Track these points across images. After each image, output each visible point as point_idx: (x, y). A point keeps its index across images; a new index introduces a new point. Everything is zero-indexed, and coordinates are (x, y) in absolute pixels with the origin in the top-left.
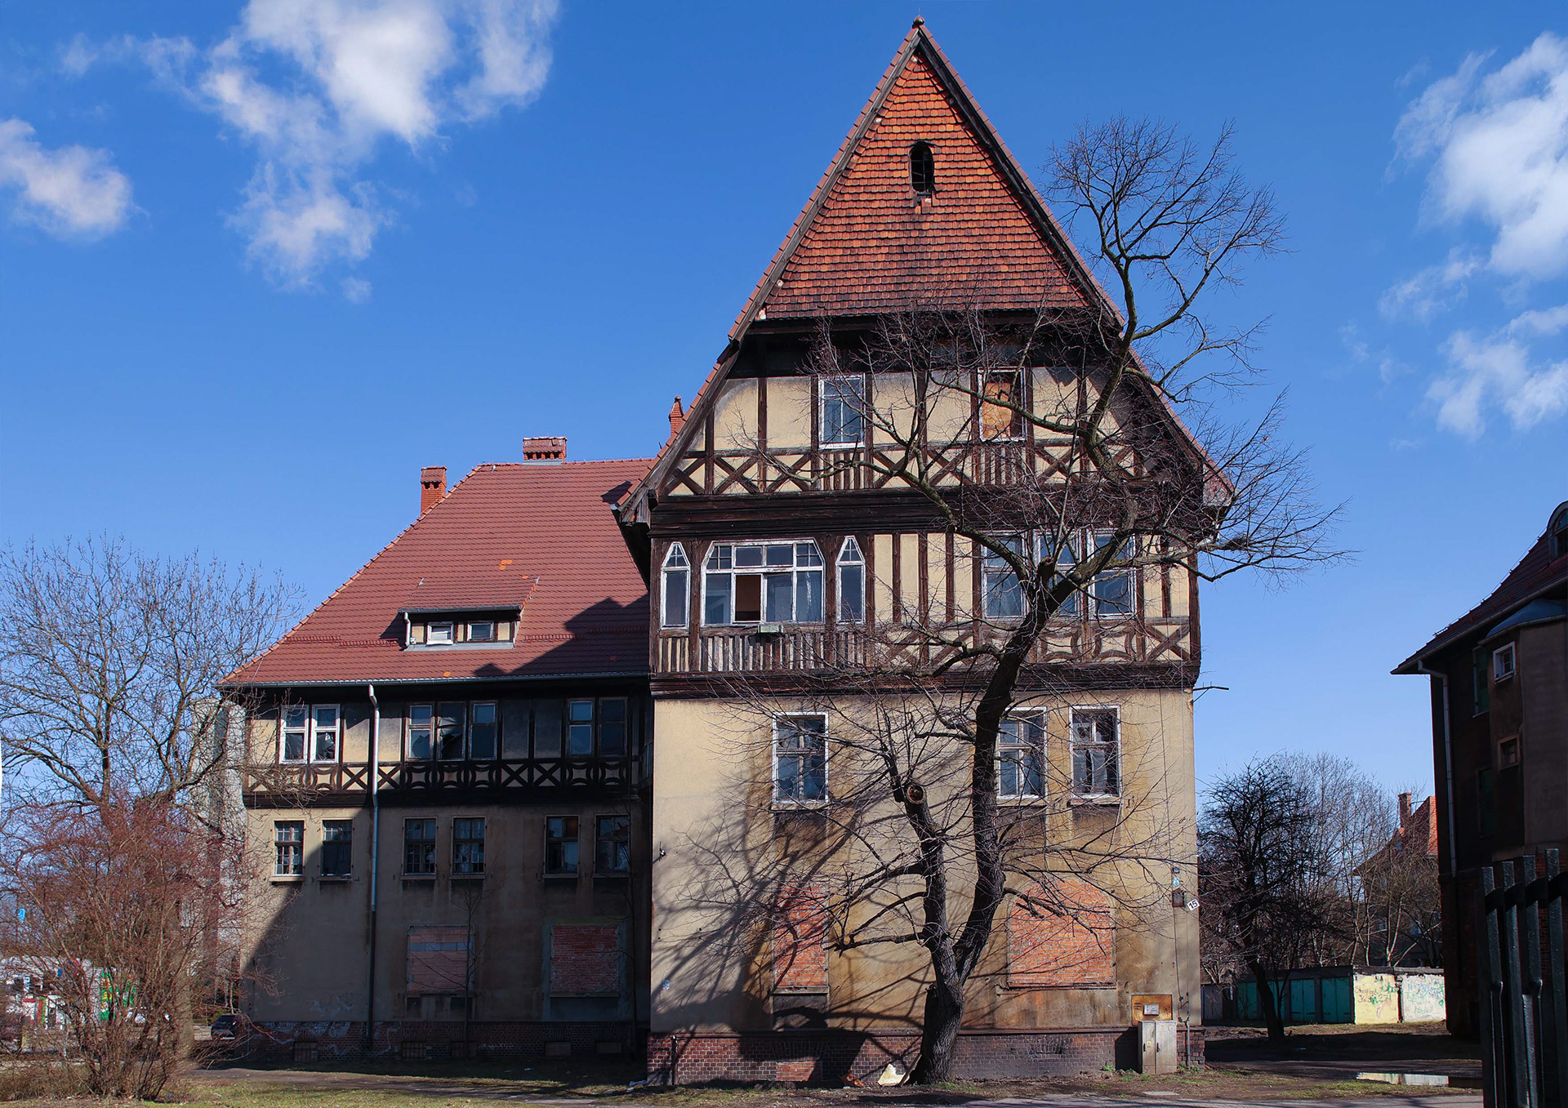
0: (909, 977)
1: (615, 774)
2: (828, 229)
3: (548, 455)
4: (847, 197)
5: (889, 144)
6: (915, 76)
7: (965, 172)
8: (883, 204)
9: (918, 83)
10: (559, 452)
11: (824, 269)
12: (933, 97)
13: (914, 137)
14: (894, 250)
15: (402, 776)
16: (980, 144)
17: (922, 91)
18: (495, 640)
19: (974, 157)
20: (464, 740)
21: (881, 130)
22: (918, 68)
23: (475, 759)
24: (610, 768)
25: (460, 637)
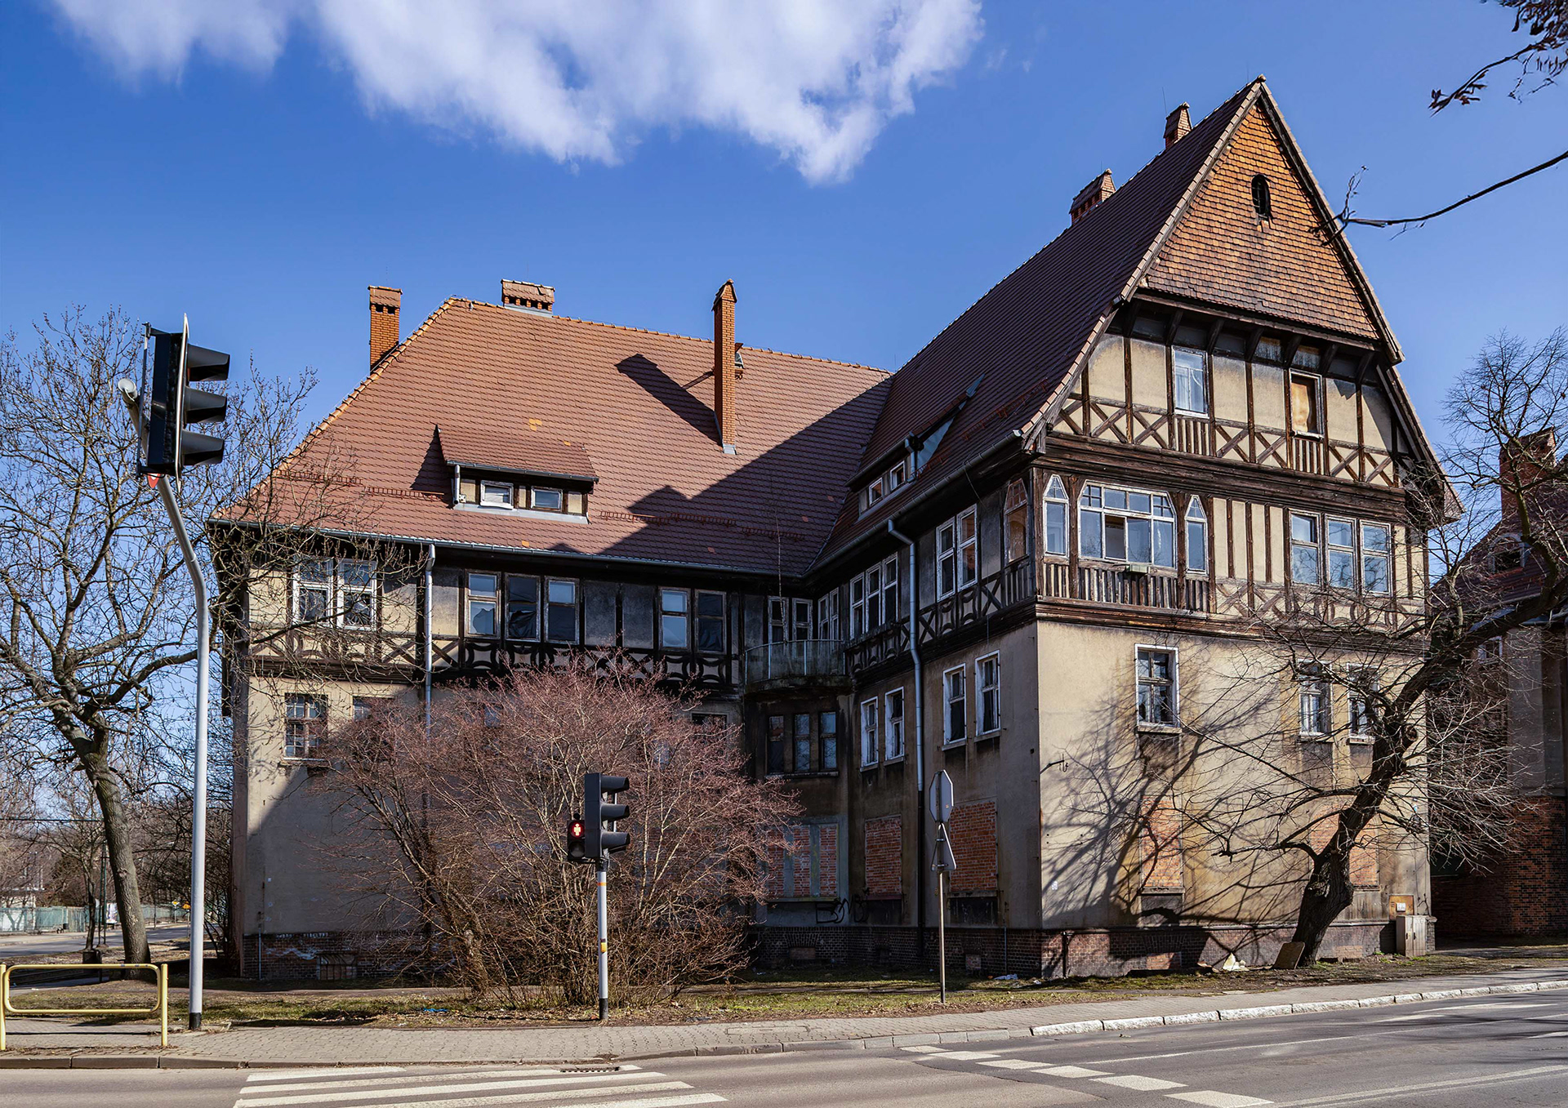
0: (1238, 884)
1: (714, 671)
2: (1193, 225)
3: (534, 304)
4: (1207, 203)
5: (1237, 170)
6: (1255, 121)
7: (1293, 208)
8: (1234, 217)
9: (1257, 127)
10: (549, 304)
11: (1192, 257)
12: (1268, 142)
13: (1256, 169)
14: (1244, 256)
15: (461, 653)
16: (1304, 189)
17: (1261, 134)
18: (565, 511)
19: (1298, 198)
20: (538, 620)
21: (1231, 156)
22: (1257, 115)
23: (552, 642)
24: (709, 664)
25: (522, 502)
